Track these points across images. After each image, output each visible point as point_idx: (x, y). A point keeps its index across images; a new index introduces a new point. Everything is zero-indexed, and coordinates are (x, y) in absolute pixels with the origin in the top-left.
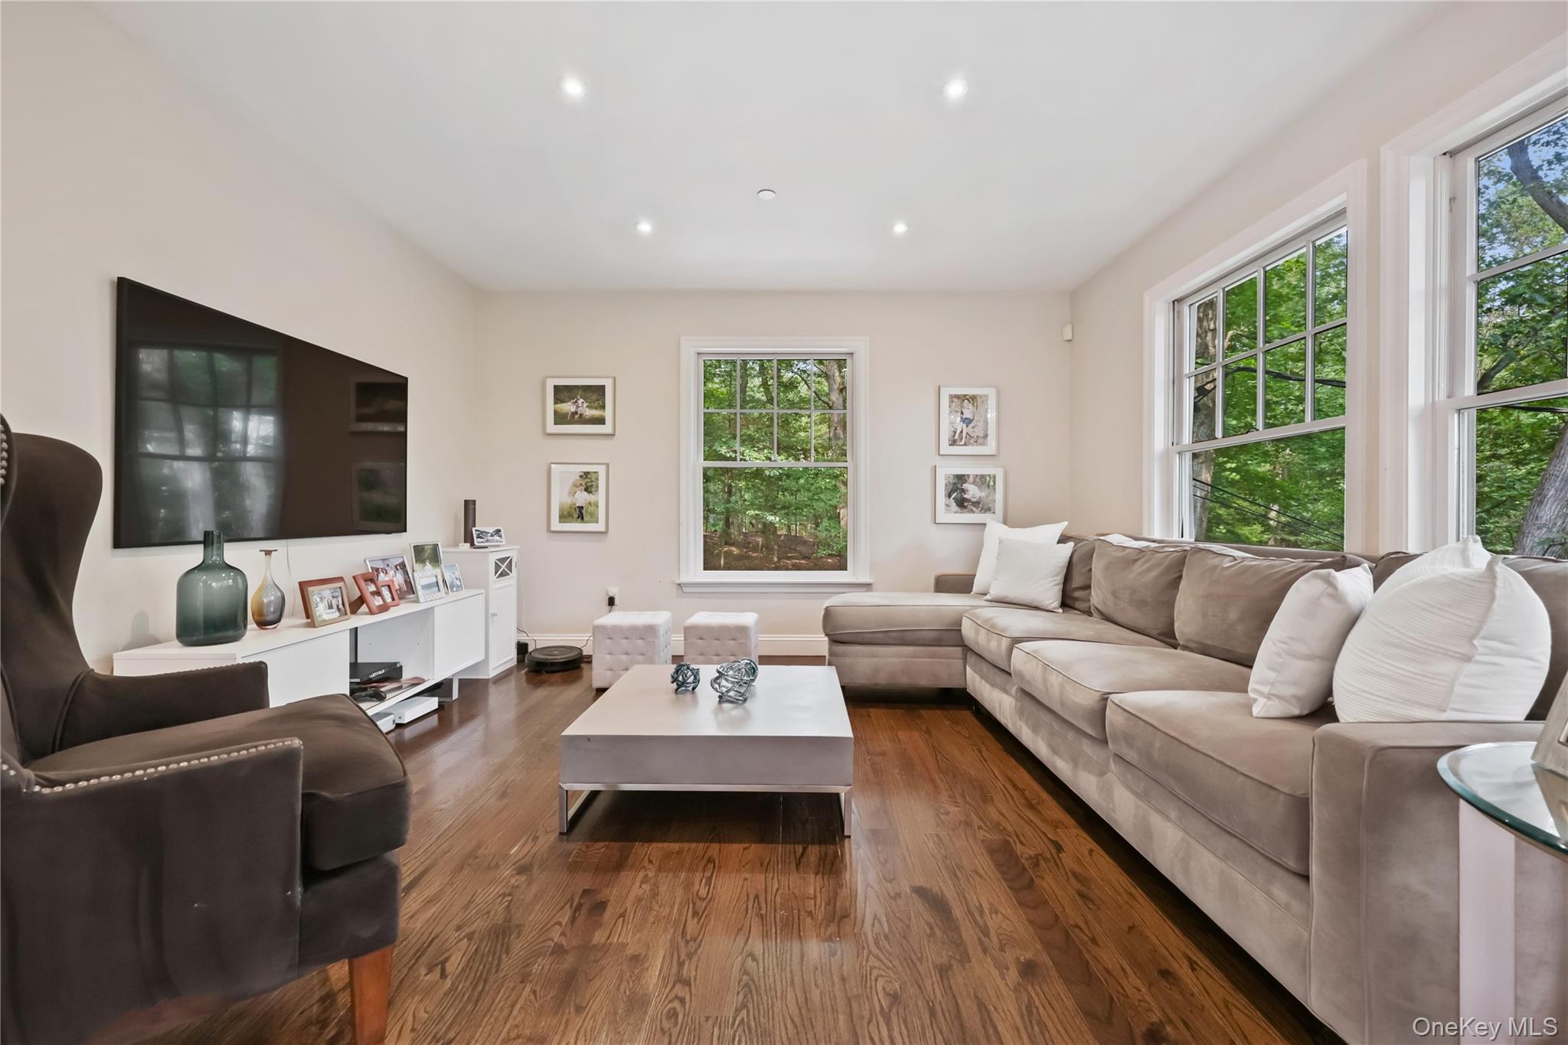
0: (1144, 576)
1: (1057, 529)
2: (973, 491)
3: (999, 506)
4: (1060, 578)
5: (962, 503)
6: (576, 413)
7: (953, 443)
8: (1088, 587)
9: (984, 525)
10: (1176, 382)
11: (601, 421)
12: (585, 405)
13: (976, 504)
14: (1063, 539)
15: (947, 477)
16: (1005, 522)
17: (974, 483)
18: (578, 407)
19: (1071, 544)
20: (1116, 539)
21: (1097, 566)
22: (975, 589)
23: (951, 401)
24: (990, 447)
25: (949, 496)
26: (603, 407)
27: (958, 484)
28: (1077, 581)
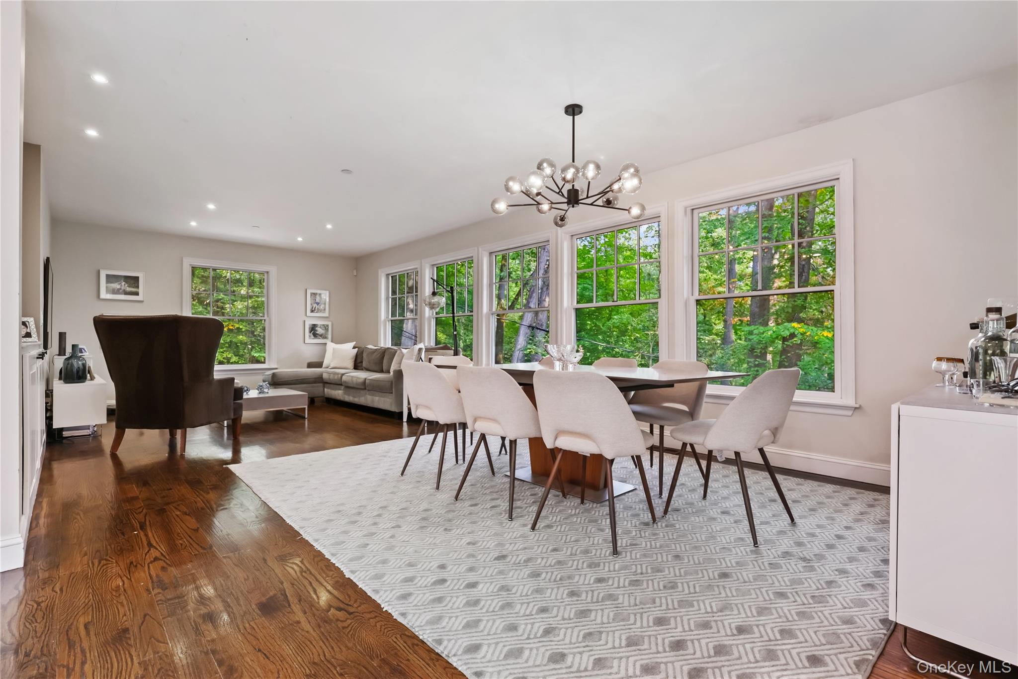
0: (376, 356)
1: (352, 344)
2: (320, 331)
3: (330, 336)
4: (354, 359)
5: (315, 335)
6: (121, 289)
7: (312, 311)
8: (362, 362)
9: (326, 344)
10: (387, 298)
11: (137, 294)
12: (126, 285)
13: (321, 336)
14: (354, 348)
15: (309, 325)
16: (332, 341)
17: (320, 327)
18: (121, 286)
19: (357, 349)
20: (370, 347)
21: (365, 355)
22: (323, 366)
23: (311, 295)
24: (326, 314)
25: (310, 332)
26: (138, 287)
27: (313, 328)
28: (359, 360)
